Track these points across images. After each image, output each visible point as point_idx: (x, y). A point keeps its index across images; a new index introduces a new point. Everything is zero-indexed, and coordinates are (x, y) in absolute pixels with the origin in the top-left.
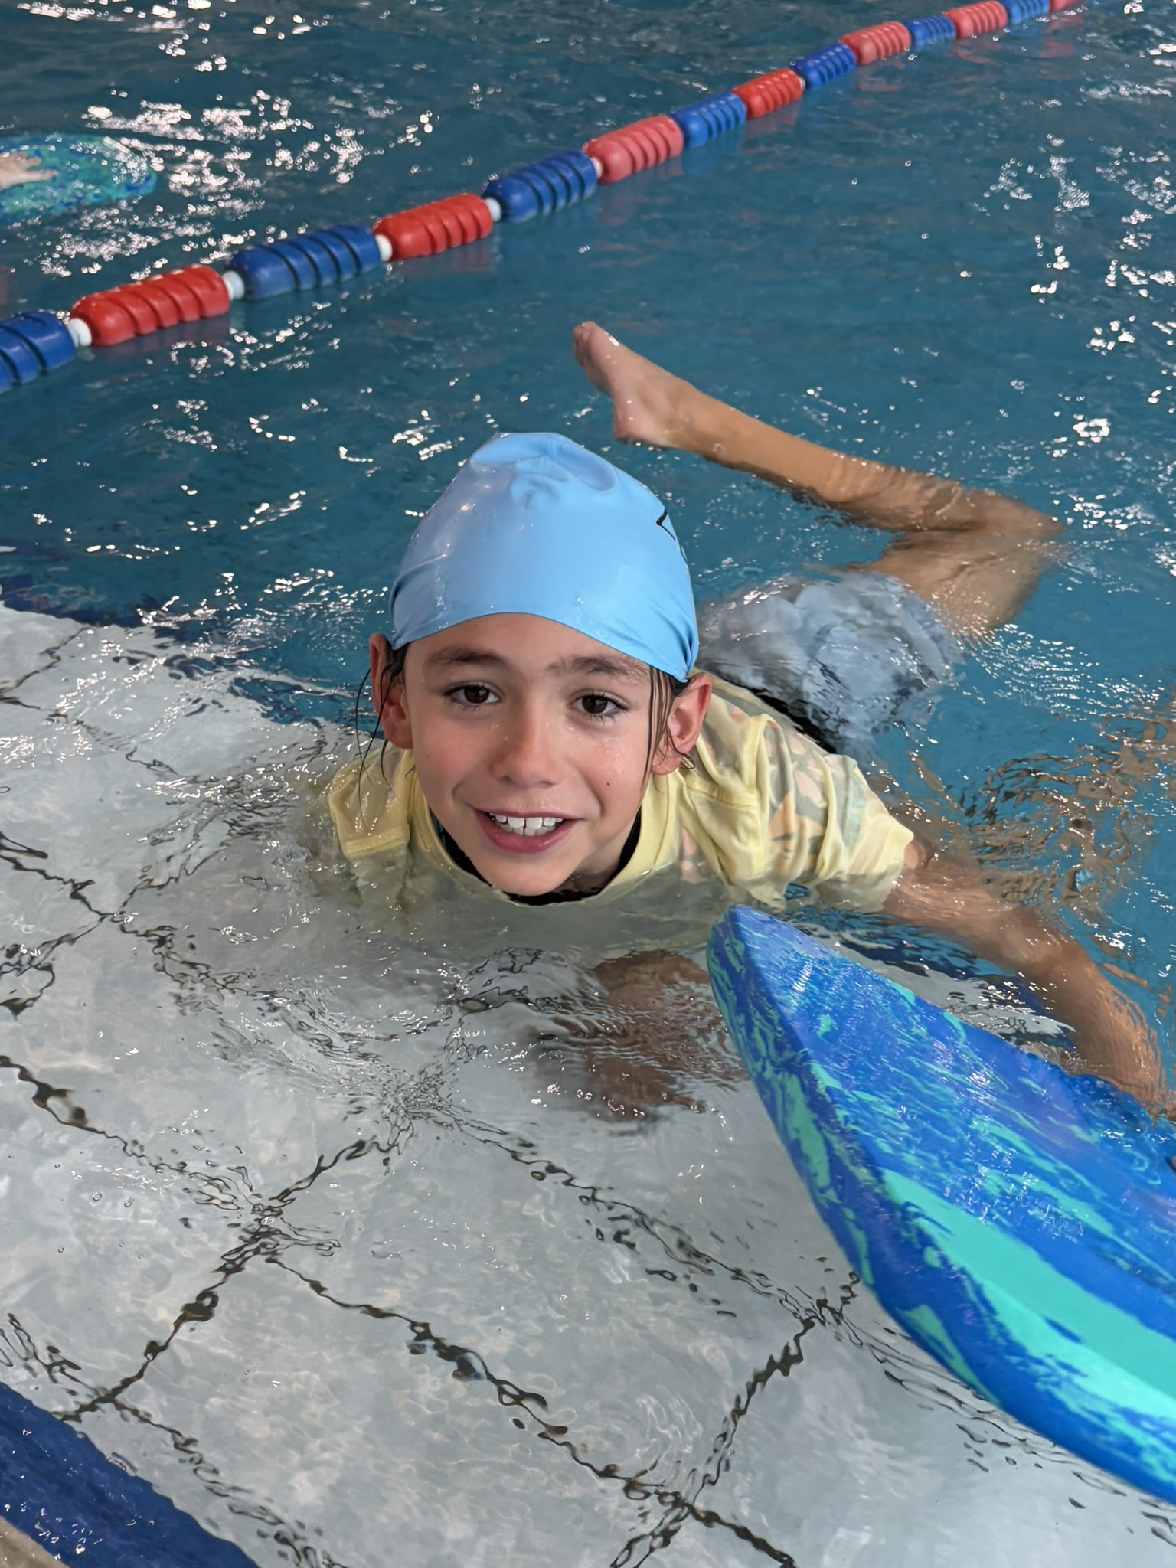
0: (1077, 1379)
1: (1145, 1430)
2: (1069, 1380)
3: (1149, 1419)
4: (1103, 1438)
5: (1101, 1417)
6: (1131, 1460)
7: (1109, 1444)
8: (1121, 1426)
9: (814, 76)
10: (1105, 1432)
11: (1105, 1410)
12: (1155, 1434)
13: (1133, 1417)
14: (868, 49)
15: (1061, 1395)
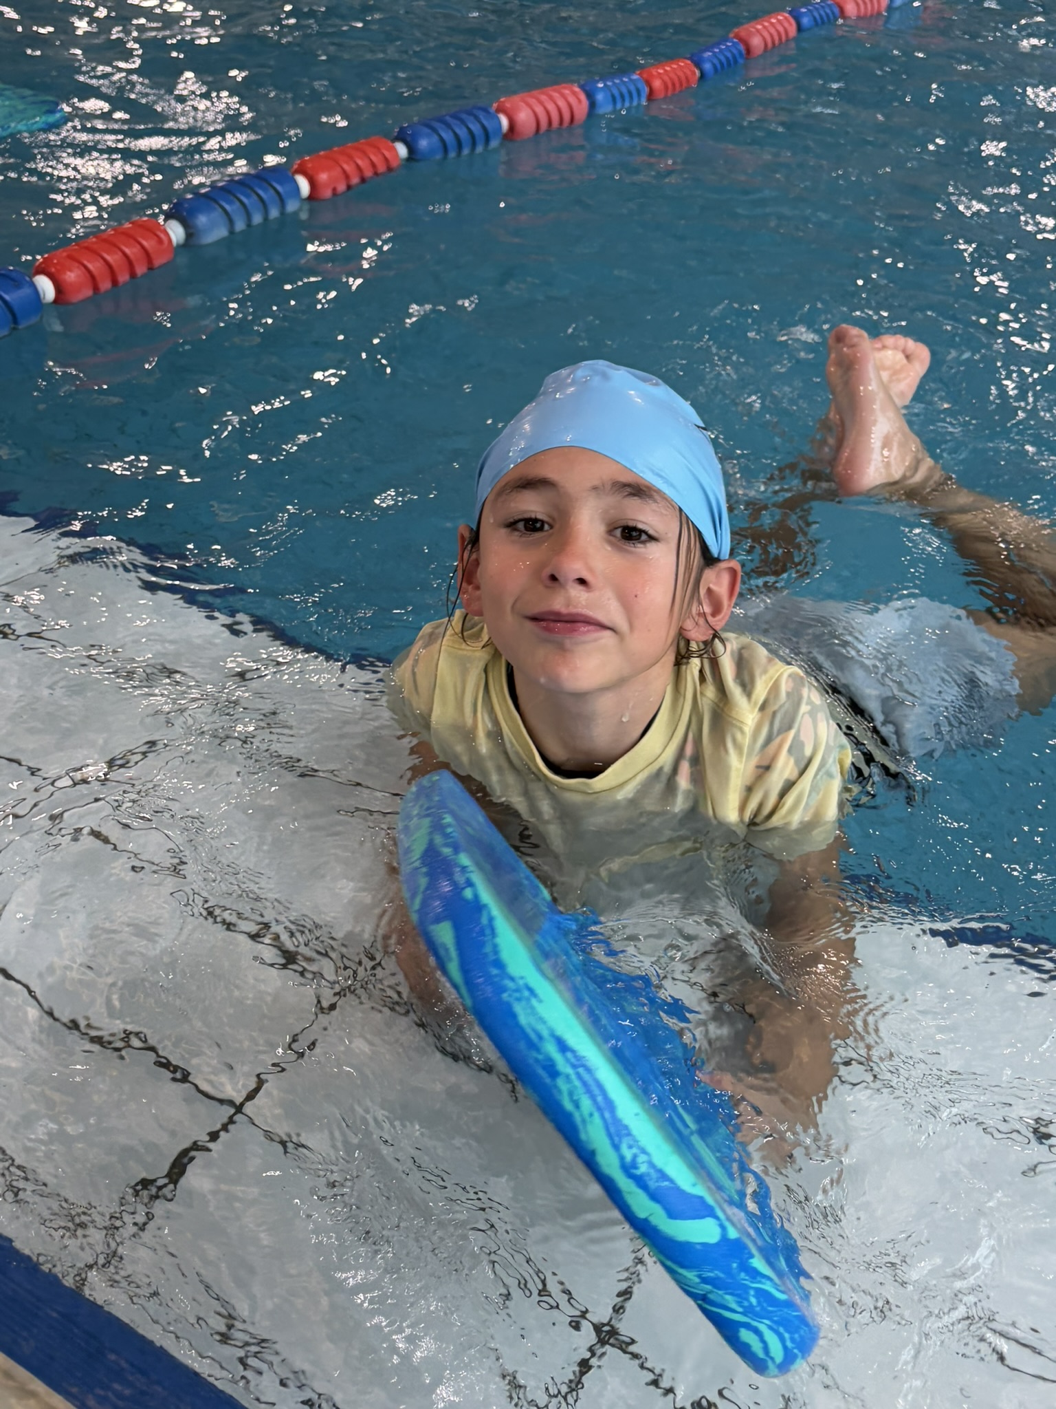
0: (534, 1002)
1: (567, 1060)
2: (528, 1000)
3: (573, 1051)
4: (534, 1054)
5: (540, 1037)
6: (548, 1080)
7: (537, 1060)
8: (551, 1049)
9: (707, 66)
10: (538, 1050)
11: (545, 1033)
12: (574, 1067)
13: (563, 1047)
14: (756, 42)
15: (518, 1008)
